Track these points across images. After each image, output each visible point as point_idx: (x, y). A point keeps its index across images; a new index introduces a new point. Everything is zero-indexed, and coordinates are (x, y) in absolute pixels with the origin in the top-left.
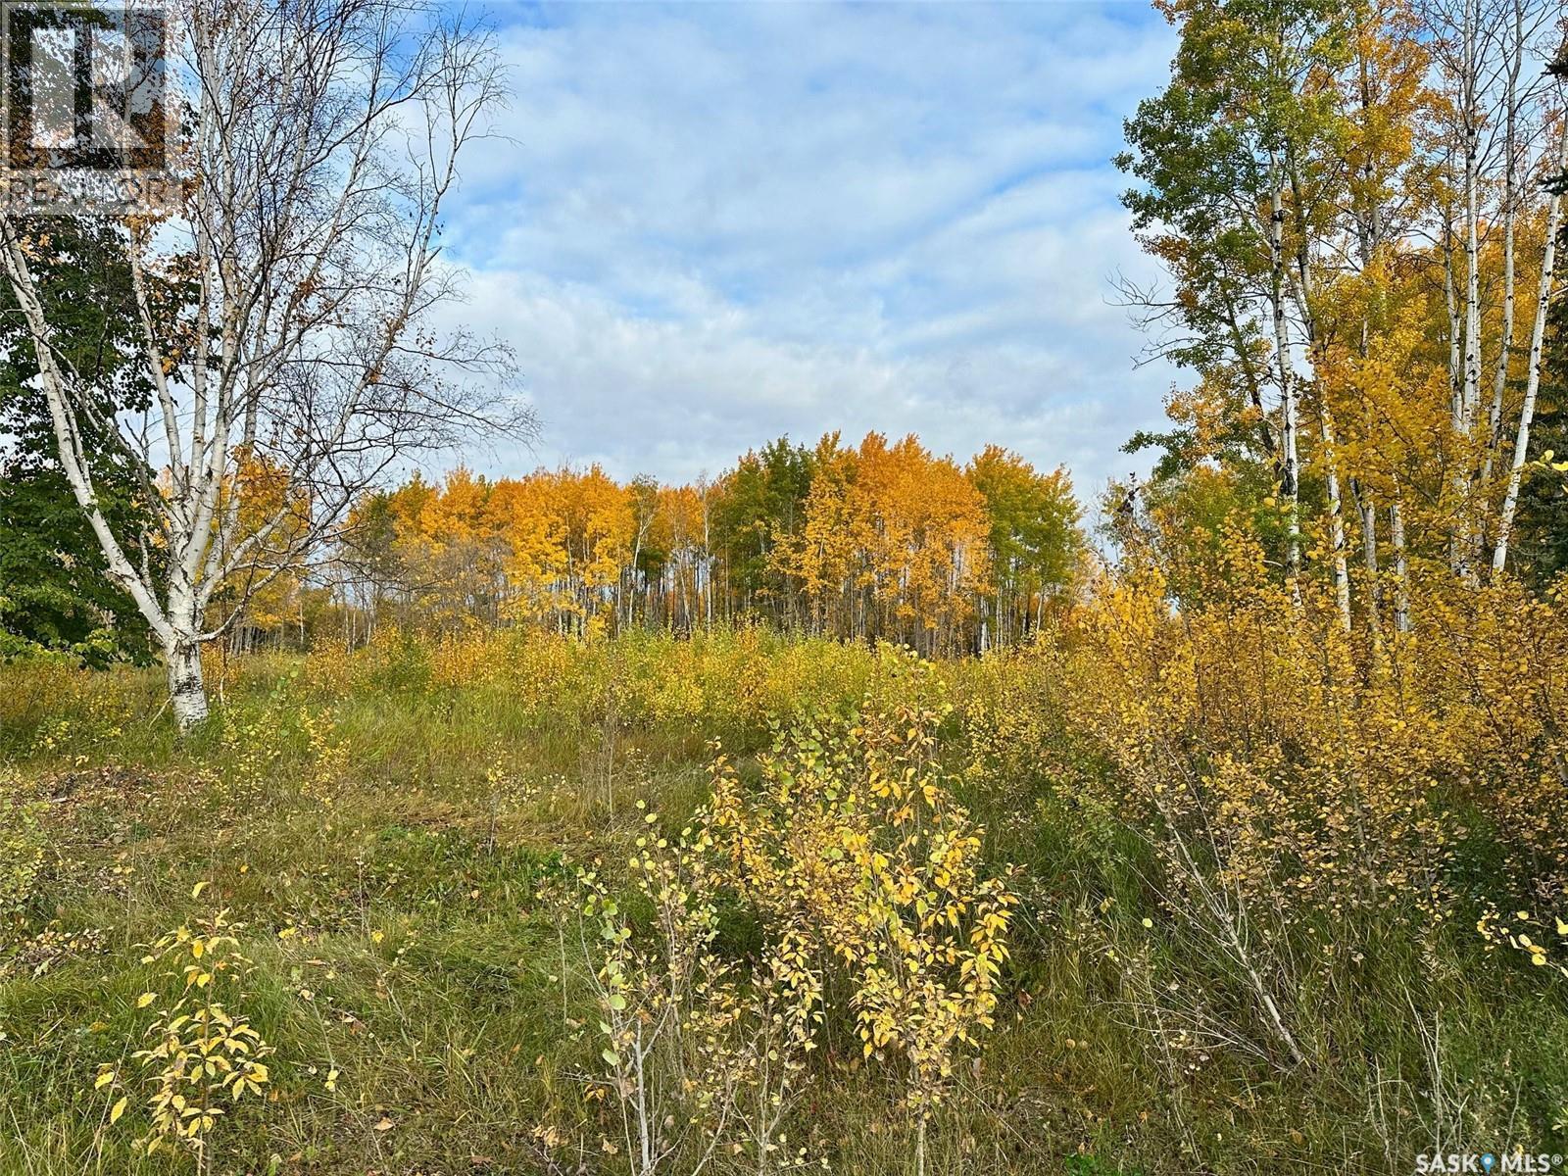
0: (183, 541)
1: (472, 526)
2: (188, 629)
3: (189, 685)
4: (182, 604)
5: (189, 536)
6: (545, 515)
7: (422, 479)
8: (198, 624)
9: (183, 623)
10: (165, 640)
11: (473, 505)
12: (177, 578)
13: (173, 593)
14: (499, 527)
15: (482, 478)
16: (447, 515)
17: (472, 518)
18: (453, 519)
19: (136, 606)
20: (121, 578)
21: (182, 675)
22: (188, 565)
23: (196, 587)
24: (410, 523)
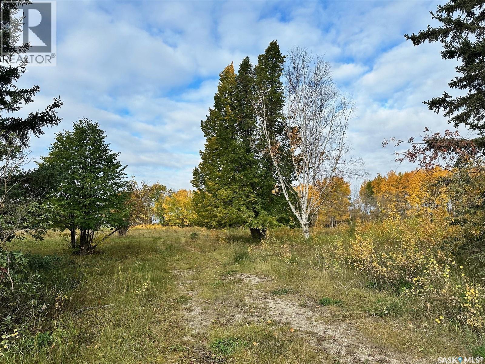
0: (303, 205)
1: (396, 188)
2: (305, 221)
3: (306, 231)
4: (304, 216)
5: (304, 204)
6: (420, 182)
7: (381, 176)
8: (307, 220)
9: (304, 220)
10: (301, 223)
11: (397, 182)
12: (303, 212)
13: (302, 214)
14: (405, 187)
15: (400, 173)
16: (388, 186)
17: (396, 185)
18: (390, 186)
19: (296, 217)
20: (294, 212)
21: (305, 229)
22: (304, 209)
23: (306, 213)
24: (378, 189)
